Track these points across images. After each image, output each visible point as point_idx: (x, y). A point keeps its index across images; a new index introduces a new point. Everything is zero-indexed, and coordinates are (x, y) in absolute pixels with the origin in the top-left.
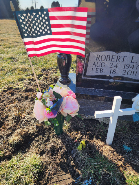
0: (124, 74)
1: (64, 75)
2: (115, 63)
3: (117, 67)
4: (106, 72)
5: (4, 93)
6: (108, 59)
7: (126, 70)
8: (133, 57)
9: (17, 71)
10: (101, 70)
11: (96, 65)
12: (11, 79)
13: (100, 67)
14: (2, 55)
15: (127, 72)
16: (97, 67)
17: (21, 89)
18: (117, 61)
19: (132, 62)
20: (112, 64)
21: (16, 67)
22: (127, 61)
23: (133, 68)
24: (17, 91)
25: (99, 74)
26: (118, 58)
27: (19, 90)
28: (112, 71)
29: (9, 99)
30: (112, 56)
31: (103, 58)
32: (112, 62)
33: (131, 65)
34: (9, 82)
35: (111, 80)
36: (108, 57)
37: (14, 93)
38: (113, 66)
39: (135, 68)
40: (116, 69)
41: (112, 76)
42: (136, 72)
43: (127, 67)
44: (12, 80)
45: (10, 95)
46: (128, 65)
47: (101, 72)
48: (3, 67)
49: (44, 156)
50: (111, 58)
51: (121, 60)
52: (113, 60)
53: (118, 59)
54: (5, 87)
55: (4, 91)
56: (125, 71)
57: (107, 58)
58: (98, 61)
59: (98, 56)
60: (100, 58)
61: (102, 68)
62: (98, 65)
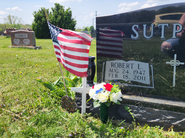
0: (135, 79)
2: (126, 70)
3: (128, 73)
4: (120, 77)
6: (120, 66)
7: (136, 75)
8: (139, 64)
10: (116, 76)
11: (112, 71)
13: (115, 73)
15: (137, 77)
16: (112, 73)
18: (127, 68)
19: (139, 68)
20: (124, 70)
22: (135, 67)
23: (141, 74)
25: (115, 78)
28: (125, 76)
30: (123, 64)
31: (116, 65)
32: (123, 69)
33: (139, 71)
35: (126, 85)
36: (120, 64)
38: (125, 71)
39: (143, 74)
40: (127, 74)
41: (126, 80)
42: (145, 77)
43: (136, 73)
46: (136, 71)
47: (116, 77)
50: (122, 65)
51: (130, 66)
52: (124, 67)
53: (128, 66)
56: (135, 77)
57: (119, 65)
58: (113, 68)
59: (112, 64)
60: (114, 65)
61: (116, 73)
62: (113, 71)
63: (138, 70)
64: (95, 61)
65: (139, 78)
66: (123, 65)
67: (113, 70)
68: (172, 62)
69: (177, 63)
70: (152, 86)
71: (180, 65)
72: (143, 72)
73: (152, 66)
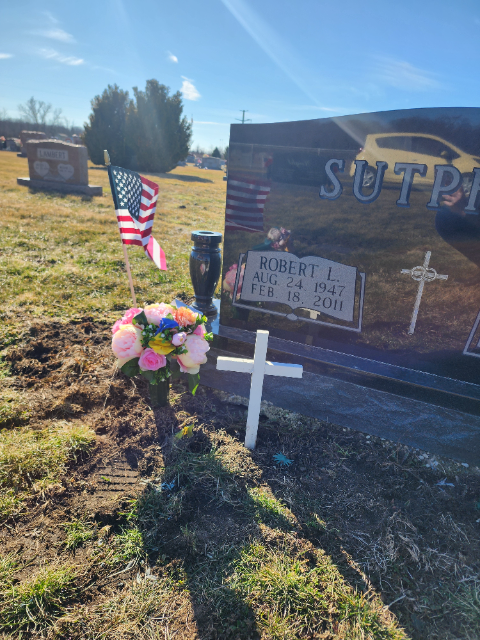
1: (202, 297)
2: (297, 279)
3: (300, 287)
4: (280, 296)
5: (71, 327)
6: (283, 269)
7: (320, 294)
8: (330, 268)
9: (116, 291)
10: (271, 292)
11: (260, 278)
12: (96, 303)
13: (268, 284)
14: (99, 254)
15: (321, 301)
16: (261, 283)
17: (110, 324)
18: (300, 274)
19: (331, 278)
20: (290, 280)
21: (118, 280)
22: (321, 275)
23: (333, 293)
24: (101, 326)
25: (266, 299)
26: (303, 267)
27: (106, 326)
28: (292, 295)
29: (77, 337)
30: (291, 262)
31: (273, 265)
32: (290, 275)
33: (329, 285)
34: (91, 308)
35: (292, 317)
36: (283, 263)
37: (91, 329)
38: (294, 283)
39: (338, 293)
40: (299, 291)
41: (294, 305)
42: (342, 302)
43: (322, 290)
44: (99, 306)
45: (83, 331)
46: (323, 286)
47: (271, 294)
48: (89, 278)
49: (104, 437)
50: (288, 266)
51: (308, 271)
52: (293, 271)
53: (302, 270)
54: (78, 315)
55: (73, 323)
57: (281, 265)
58: (263, 270)
59: (264, 260)
60: (267, 264)
61: (271, 285)
62: (265, 279)
63: (328, 283)
64: (221, 246)
65: (327, 304)
66: (290, 268)
67: (265, 276)
68: (417, 270)
69: (430, 275)
70: (357, 327)
71: (437, 281)
72: (337, 291)
73: (363, 275)
